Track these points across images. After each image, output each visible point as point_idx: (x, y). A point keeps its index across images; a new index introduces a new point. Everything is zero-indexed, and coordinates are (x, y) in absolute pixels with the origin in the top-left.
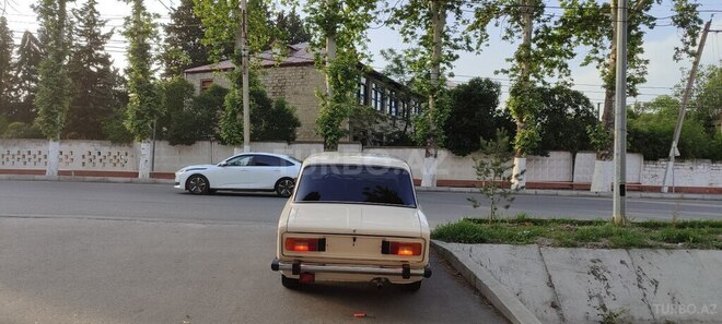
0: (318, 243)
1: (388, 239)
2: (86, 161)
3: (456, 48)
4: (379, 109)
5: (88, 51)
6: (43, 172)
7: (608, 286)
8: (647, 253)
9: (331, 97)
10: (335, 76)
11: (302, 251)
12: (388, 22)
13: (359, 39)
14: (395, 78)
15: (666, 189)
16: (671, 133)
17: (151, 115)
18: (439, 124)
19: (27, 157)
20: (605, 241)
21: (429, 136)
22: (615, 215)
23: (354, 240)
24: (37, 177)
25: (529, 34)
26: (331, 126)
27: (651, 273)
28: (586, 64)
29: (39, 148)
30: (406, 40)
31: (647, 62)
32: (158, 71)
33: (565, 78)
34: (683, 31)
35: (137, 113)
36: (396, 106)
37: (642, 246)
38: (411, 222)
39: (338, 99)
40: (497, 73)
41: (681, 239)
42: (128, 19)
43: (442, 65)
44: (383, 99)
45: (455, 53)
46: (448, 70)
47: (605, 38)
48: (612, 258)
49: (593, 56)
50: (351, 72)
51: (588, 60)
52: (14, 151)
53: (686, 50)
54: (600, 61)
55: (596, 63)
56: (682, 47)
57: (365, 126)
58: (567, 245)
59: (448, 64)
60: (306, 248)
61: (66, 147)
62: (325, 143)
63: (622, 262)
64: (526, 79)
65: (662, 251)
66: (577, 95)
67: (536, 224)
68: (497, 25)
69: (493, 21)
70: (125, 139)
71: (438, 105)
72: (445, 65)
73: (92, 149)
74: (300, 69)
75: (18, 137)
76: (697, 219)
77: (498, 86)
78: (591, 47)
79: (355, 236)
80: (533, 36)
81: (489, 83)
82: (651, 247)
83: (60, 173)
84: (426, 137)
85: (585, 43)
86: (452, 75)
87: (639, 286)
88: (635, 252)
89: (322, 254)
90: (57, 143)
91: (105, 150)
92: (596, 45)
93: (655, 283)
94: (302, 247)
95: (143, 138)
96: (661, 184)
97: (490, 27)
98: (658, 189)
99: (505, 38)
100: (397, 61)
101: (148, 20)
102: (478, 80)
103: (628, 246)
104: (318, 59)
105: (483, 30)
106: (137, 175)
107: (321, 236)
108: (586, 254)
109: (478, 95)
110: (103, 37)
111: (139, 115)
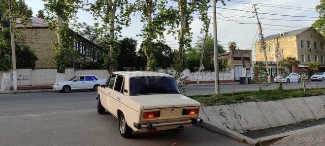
0: (157, 113)
1: (186, 108)
3: (122, 24)
4: (84, 53)
7: (227, 119)
8: (235, 105)
9: (61, 45)
10: (63, 34)
11: (151, 118)
12: (88, 10)
13: (71, 17)
14: (86, 37)
16: (199, 61)
18: (115, 58)
20: (220, 103)
21: (110, 64)
22: (216, 92)
23: (173, 110)
25: (151, 20)
26: (62, 59)
27: (238, 113)
28: (168, 34)
30: (95, 19)
31: (192, 33)
33: (162, 39)
34: (203, 22)
36: (85, 50)
37: (233, 103)
38: (182, 100)
39: (65, 46)
40: (137, 36)
41: (242, 99)
43: (115, 32)
44: (79, 46)
45: (121, 26)
46: (119, 34)
47: (175, 23)
48: (225, 108)
49: (171, 30)
50: (69, 35)
51: (169, 32)
53: (204, 29)
54: (174, 32)
55: (172, 33)
56: (203, 28)
57: (73, 59)
58: (210, 105)
59: (119, 31)
60: (153, 116)
62: (58, 68)
63: (228, 109)
64: (150, 39)
65: (238, 104)
66: (166, 46)
68: (134, 15)
69: (133, 13)
71: (115, 50)
72: (117, 32)
77: (135, 42)
78: (170, 27)
79: (173, 108)
80: (152, 21)
81: (132, 40)
82: (234, 103)
84: (109, 64)
85: (168, 25)
86: (121, 36)
87: (236, 118)
88: (231, 105)
89: (159, 118)
92: (172, 26)
93: (240, 116)
94: (150, 116)
96: (196, 80)
97: (131, 15)
99: (142, 21)
100: (88, 28)
102: (127, 39)
103: (228, 103)
104: (51, 25)
105: (128, 17)
107: (159, 110)
108: (217, 108)
109: (128, 44)
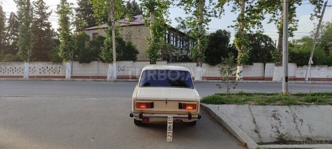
0: (150, 105)
1: (181, 102)
2: (41, 71)
3: (210, 16)
4: (175, 45)
5: (41, 21)
6: (22, 77)
7: (280, 122)
8: (298, 107)
9: (153, 40)
10: (155, 30)
11: (144, 108)
12: (178, 5)
13: (165, 13)
14: (182, 31)
15: (307, 79)
16: (309, 54)
17: (70, 50)
18: (202, 51)
19: (14, 70)
20: (279, 102)
21: (198, 57)
22: (284, 91)
23: (167, 103)
24: (19, 79)
25: (243, 9)
26: (153, 53)
27: (300, 116)
28: (270, 22)
29: (20, 66)
30: (187, 13)
31: (298, 21)
32: (73, 29)
33: (260, 29)
34: (314, 6)
35: (64, 49)
36: (183, 44)
37: (295, 104)
38: (191, 95)
39: (156, 41)
40: (229, 27)
41: (313, 101)
42: (58, 5)
43: (203, 24)
44: (176, 40)
45: (209, 18)
46: (206, 26)
47: (279, 10)
48: (282, 110)
49: (273, 18)
50: (161, 28)
51: (271, 20)
52: (8, 67)
53: (316, 15)
54: (276, 21)
55: (274, 22)
56: (314, 13)
57: (168, 53)
58: (262, 104)
59: (206, 24)
60: (145, 107)
61: (32, 65)
62: (150, 61)
63: (287, 111)
64: (242, 30)
65: (305, 106)
66: (266, 37)
67: (247, 95)
68: (228, 5)
69: (227, 3)
70: (59, 61)
71: (202, 43)
72: (205, 24)
73: (44, 66)
74: (138, 27)
75: (10, 61)
76: (320, 92)
77: (229, 34)
78: (272, 15)
79: (166, 101)
80: (245, 10)
81: (225, 32)
82: (299, 104)
83: (30, 77)
84: (197, 57)
85: (269, 13)
86: (208, 29)
87: (294, 122)
88: (293, 107)
89: (152, 109)
90: (28, 63)
91: (50, 66)
92: (274, 14)
93: (302, 121)
94: (143, 107)
95: (67, 60)
96: (305, 77)
97: (225, 6)
98: (303, 79)
99: (232, 11)
100: (182, 23)
101: (68, 6)
102: (220, 30)
103: (289, 104)
104: (146, 22)
105: (222, 7)
106: (65, 77)
107: (152, 102)
108: (270, 108)
109: (220, 37)
110: (47, 14)
111: (65, 50)
